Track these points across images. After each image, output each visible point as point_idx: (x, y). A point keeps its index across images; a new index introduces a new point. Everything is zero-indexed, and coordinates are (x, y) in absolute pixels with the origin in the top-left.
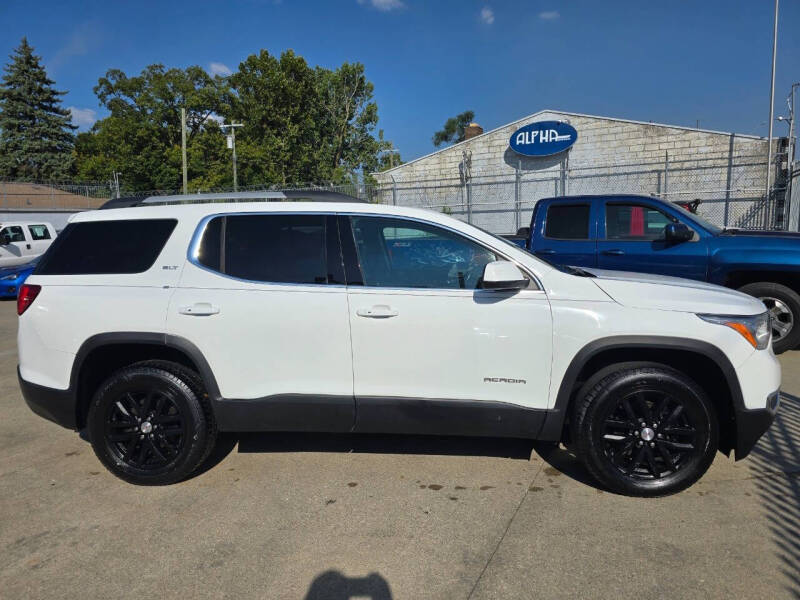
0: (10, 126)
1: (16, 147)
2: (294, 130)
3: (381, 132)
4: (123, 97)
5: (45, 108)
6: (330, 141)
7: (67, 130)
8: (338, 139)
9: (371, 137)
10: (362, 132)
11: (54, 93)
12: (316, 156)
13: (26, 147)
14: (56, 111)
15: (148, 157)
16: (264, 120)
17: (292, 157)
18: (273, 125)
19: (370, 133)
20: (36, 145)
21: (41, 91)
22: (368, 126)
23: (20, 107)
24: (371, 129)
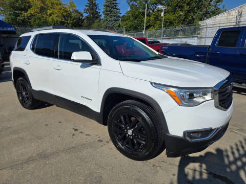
0: (106, 14)
1: (107, 20)
2: (186, 8)
3: (224, 6)
4: (135, 3)
5: (114, 8)
6: (201, 11)
7: (119, 14)
8: (204, 10)
9: (219, 8)
10: (215, 6)
11: (117, 4)
12: (194, 17)
13: (109, 20)
14: (117, 9)
15: (138, 21)
16: (177, 5)
17: (185, 18)
18: (179, 7)
19: (218, 7)
20: (111, 19)
21: (113, 3)
22: (218, 4)
23: (108, 8)
24: (219, 5)
